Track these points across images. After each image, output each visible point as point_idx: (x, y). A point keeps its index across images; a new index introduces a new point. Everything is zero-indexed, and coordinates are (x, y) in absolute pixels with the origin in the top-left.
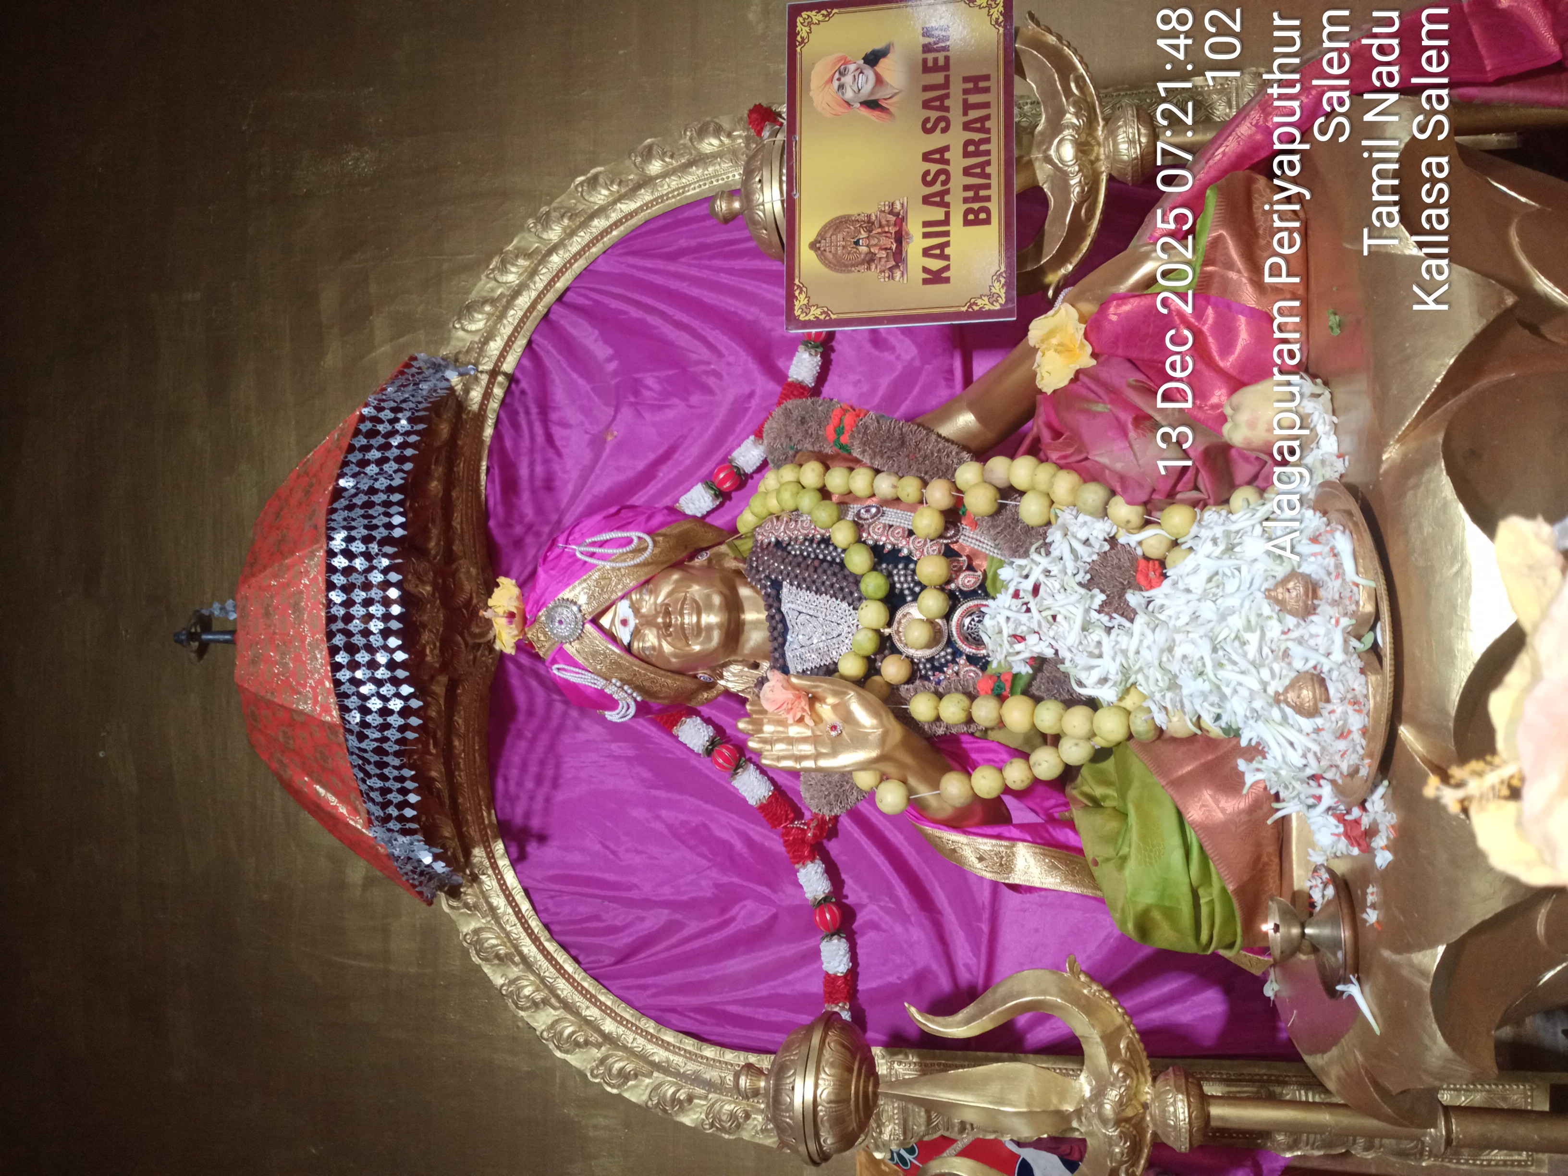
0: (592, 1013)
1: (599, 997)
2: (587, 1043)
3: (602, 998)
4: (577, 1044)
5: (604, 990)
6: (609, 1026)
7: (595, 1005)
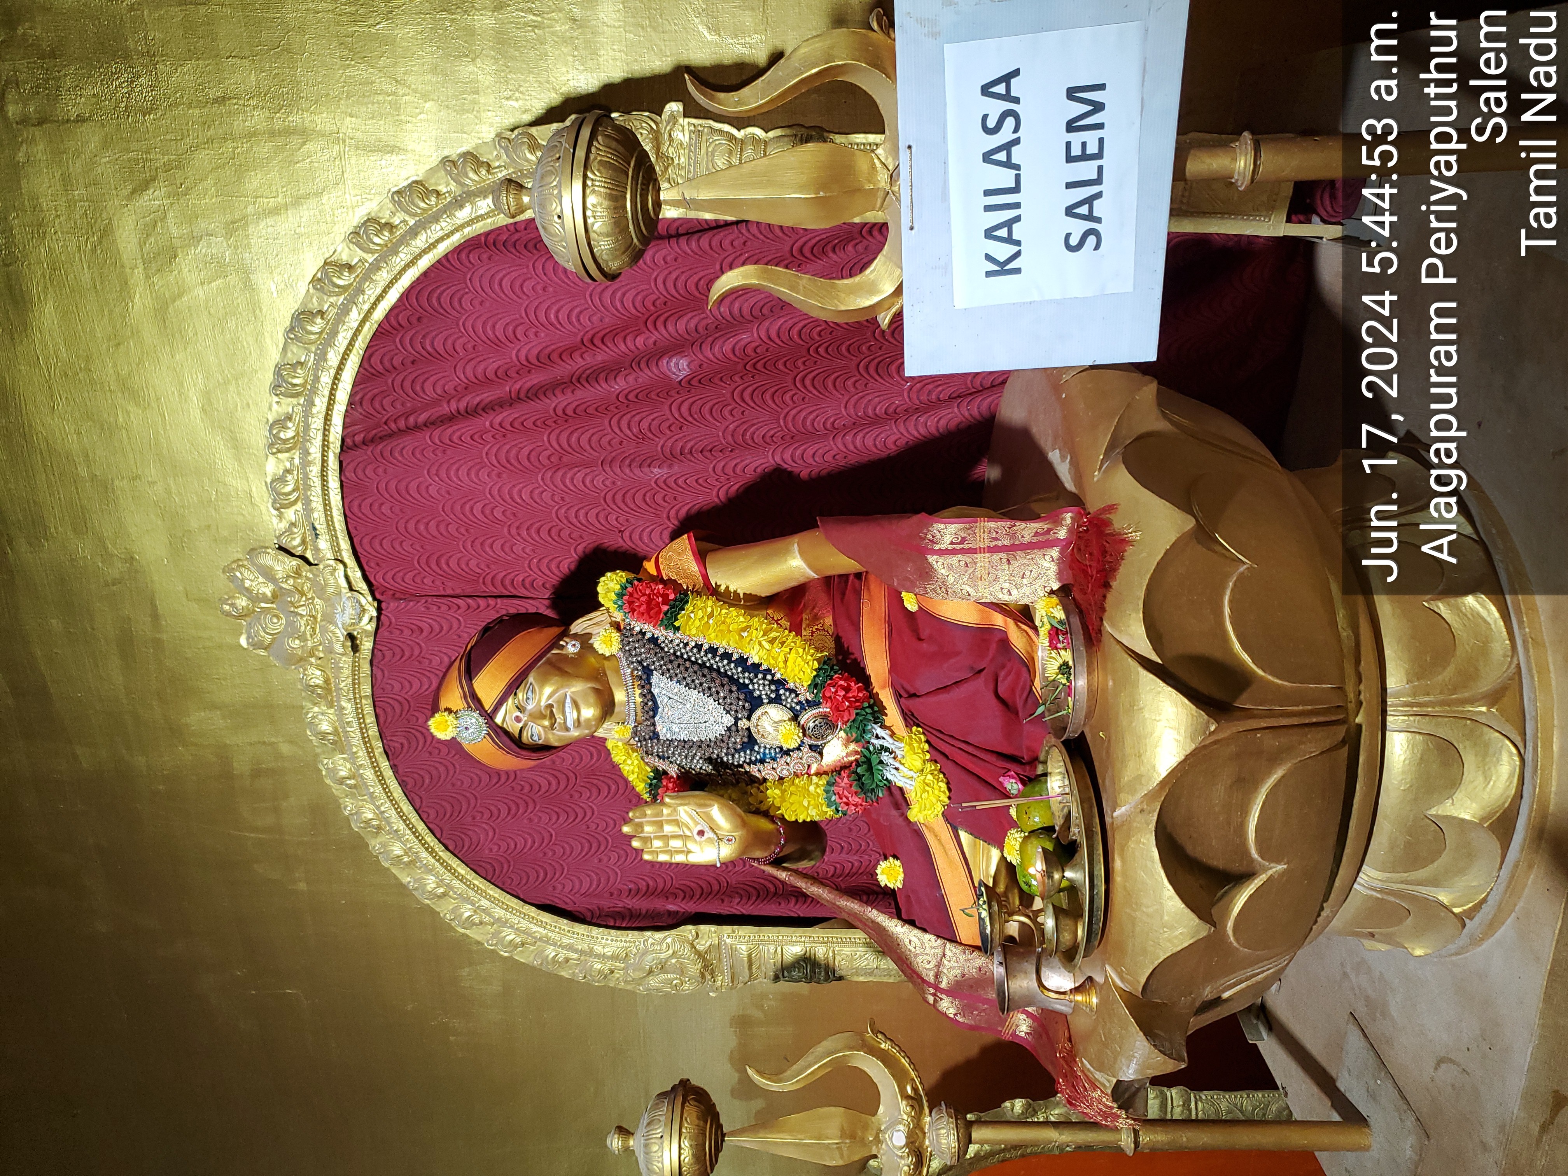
0: (485, 903)
1: (488, 891)
2: (481, 923)
3: (491, 893)
4: (474, 924)
5: (492, 886)
6: (498, 912)
7: (485, 897)
